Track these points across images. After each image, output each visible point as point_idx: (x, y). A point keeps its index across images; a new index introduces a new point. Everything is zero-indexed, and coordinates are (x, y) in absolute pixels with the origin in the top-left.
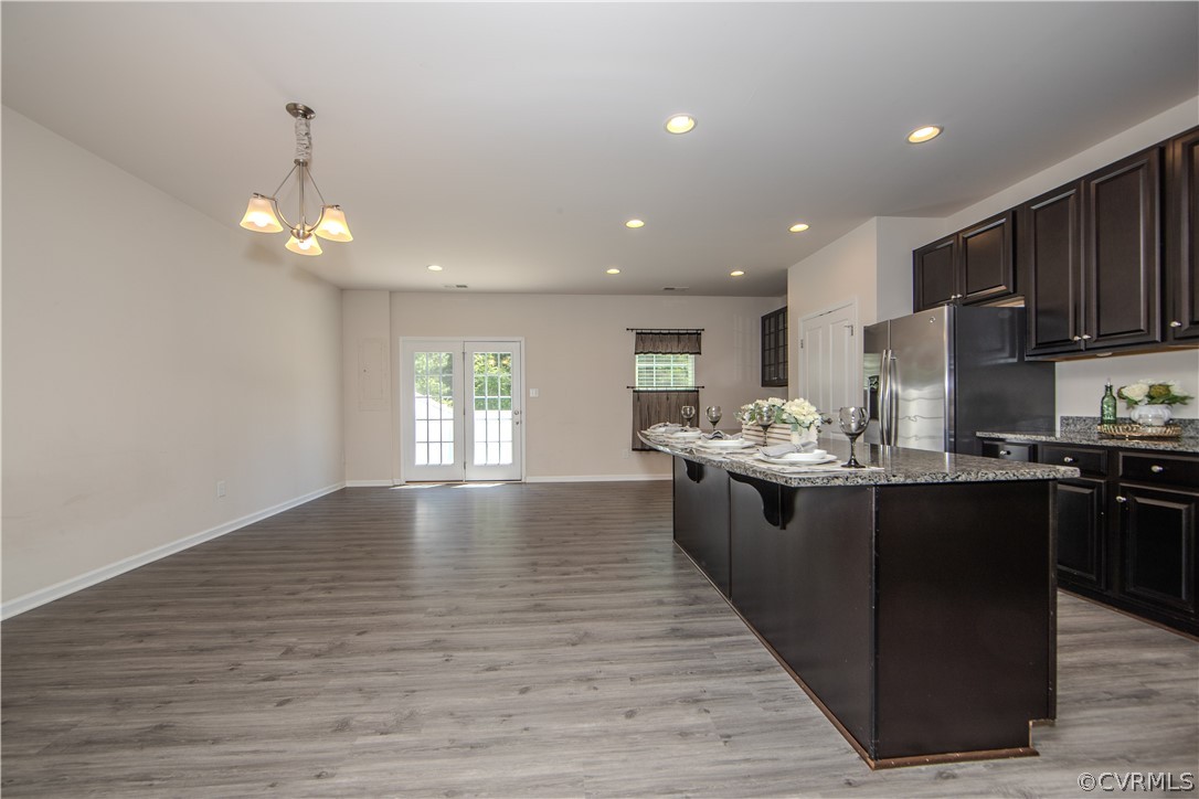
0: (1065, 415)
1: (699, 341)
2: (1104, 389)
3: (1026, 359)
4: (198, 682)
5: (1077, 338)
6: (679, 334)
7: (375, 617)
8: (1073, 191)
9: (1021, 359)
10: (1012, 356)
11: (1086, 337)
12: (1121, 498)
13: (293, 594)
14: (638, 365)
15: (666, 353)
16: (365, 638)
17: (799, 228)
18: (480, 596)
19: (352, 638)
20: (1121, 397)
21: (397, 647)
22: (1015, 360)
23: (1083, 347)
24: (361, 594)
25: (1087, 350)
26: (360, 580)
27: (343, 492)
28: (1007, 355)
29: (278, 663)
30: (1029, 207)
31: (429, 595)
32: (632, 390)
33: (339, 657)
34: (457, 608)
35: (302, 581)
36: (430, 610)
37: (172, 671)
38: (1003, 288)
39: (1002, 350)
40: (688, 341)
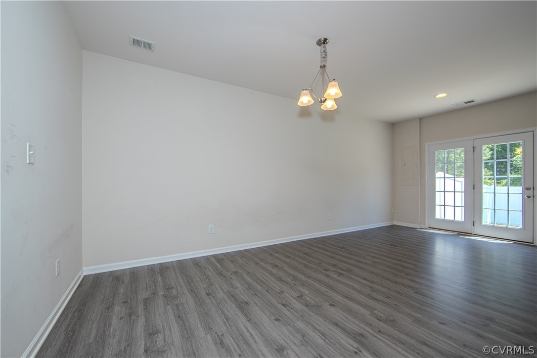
4: (269, 293)
7: (346, 300)
13: (326, 270)
16: (332, 309)
18: (417, 321)
19: (326, 306)
21: (339, 324)
24: (351, 283)
26: (357, 276)
27: (393, 227)
29: (293, 300)
31: (383, 302)
33: (313, 312)
34: (394, 320)
35: (334, 266)
36: (376, 312)
37: (268, 283)
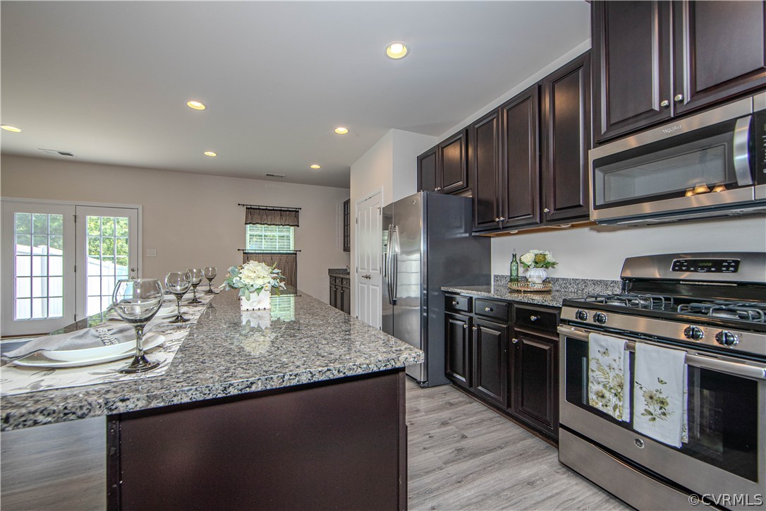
0: (496, 274)
1: (297, 217)
2: (512, 256)
3: (473, 234)
5: (497, 220)
6: (281, 210)
8: (495, 115)
9: (470, 234)
10: (466, 232)
11: (502, 219)
12: (515, 340)
14: (248, 233)
15: (271, 225)
17: (341, 130)
20: (522, 263)
22: (467, 235)
23: (501, 227)
25: (503, 228)
28: (462, 231)
30: (473, 127)
32: (242, 252)
38: (461, 183)
39: (460, 227)
40: (289, 216)
